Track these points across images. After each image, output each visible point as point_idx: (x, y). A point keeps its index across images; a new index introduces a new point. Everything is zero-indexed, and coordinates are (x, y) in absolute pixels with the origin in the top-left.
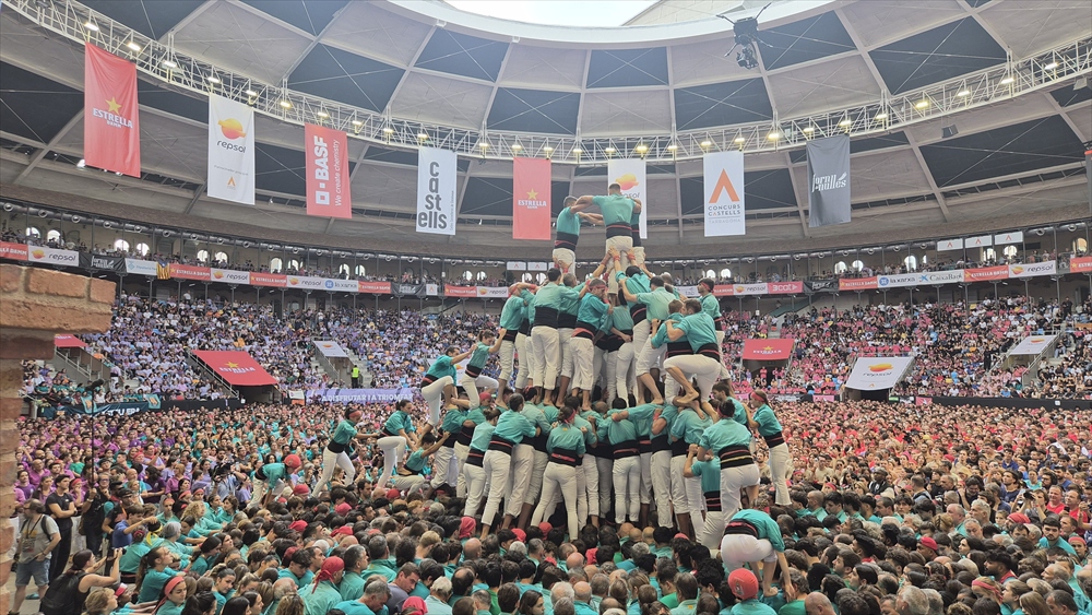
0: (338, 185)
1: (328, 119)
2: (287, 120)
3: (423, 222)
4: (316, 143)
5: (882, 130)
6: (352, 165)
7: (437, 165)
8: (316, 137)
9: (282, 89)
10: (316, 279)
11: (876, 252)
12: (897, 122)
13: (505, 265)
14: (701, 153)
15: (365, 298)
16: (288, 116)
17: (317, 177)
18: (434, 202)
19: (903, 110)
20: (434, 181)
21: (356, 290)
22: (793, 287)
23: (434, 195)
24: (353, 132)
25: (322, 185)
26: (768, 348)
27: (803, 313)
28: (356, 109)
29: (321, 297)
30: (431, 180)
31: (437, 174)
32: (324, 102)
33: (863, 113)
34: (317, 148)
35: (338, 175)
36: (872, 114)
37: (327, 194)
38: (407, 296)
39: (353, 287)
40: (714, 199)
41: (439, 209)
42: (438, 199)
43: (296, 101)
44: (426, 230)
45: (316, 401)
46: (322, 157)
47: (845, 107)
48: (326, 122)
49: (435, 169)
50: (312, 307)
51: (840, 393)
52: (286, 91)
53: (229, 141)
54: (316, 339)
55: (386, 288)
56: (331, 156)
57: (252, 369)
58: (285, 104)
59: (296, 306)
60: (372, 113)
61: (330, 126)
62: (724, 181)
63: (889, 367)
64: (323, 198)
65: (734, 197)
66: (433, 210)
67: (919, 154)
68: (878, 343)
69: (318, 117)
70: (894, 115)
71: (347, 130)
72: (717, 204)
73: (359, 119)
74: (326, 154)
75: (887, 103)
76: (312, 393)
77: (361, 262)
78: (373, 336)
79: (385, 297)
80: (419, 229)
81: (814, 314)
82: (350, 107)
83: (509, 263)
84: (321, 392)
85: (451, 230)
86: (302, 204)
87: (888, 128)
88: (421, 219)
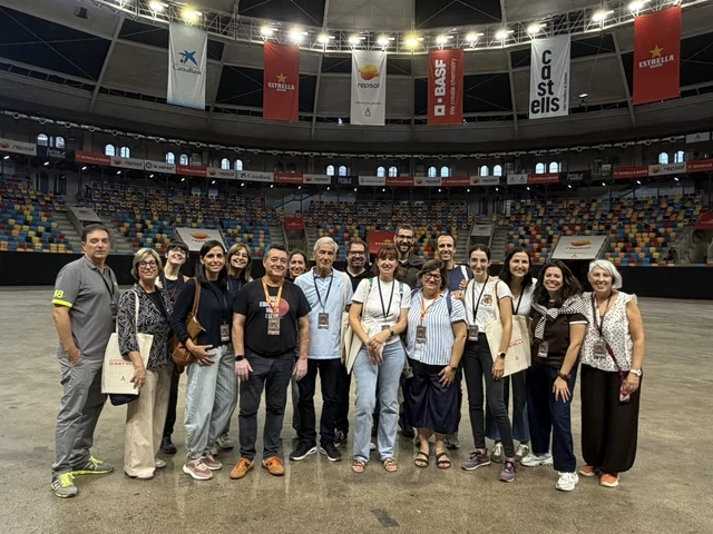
3: (536, 109)
8: (437, 61)
20: (547, 69)
23: (546, 81)
30: (544, 68)
31: (549, 61)
34: (437, 71)
37: (443, 107)
41: (552, 94)
42: (550, 84)
44: (539, 115)
46: (441, 77)
49: (548, 57)
53: (366, 82)
56: (448, 74)
64: (440, 110)
66: (547, 95)
74: (444, 74)
80: (532, 116)
88: (533, 106)
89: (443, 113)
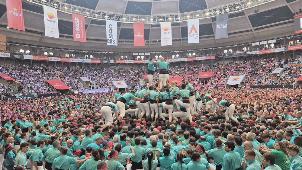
0: (82, 32)
1: (79, 12)
2: (67, 13)
3: (108, 42)
4: (76, 19)
5: (238, 11)
6: (86, 26)
7: (111, 25)
8: (76, 18)
9: (65, 3)
10: (79, 59)
11: (235, 47)
12: (242, 9)
13: (132, 54)
14: (187, 19)
15: (93, 64)
16: (67, 12)
17: (76, 30)
18: (111, 36)
19: (244, 5)
20: (111, 30)
21: (91, 62)
22: (213, 57)
23: (111, 34)
24: (86, 16)
25: (78, 32)
26: (206, 74)
27: (216, 64)
28: (87, 9)
29: (80, 64)
30: (110, 30)
31: (111, 28)
32: (77, 7)
33: (232, 7)
34: (76, 21)
35: (82, 29)
36: (235, 7)
37: (79, 35)
38: (105, 64)
39: (90, 61)
40: (190, 33)
41: (113, 38)
42: (112, 35)
43: (69, 7)
44: (109, 44)
45: (81, 93)
46: (77, 24)
47: (227, 5)
48: (78, 13)
49: (111, 27)
50: (78, 67)
51: (225, 86)
52: (66, 4)
53: (50, 19)
54: (80, 76)
55: (99, 61)
56: (80, 23)
57: (63, 85)
58: (66, 8)
59: (74, 67)
60: (92, 10)
61: (80, 14)
62: (193, 27)
63: (239, 78)
64: (78, 36)
65: (196, 32)
66: (111, 38)
67: (248, 18)
68: (236, 72)
69: (76, 12)
70: (241, 7)
71: (85, 15)
72: (191, 34)
73: (88, 12)
74: (78, 23)
75: (239, 3)
76: (80, 91)
77: (91, 54)
78: (96, 75)
79: (99, 64)
80: (108, 44)
81: (219, 65)
82: (85, 8)
83: (133, 53)
84: (83, 91)
85: (116, 44)
86: (73, 38)
87: (239, 11)
88: (108, 41)
89: (79, 37)
